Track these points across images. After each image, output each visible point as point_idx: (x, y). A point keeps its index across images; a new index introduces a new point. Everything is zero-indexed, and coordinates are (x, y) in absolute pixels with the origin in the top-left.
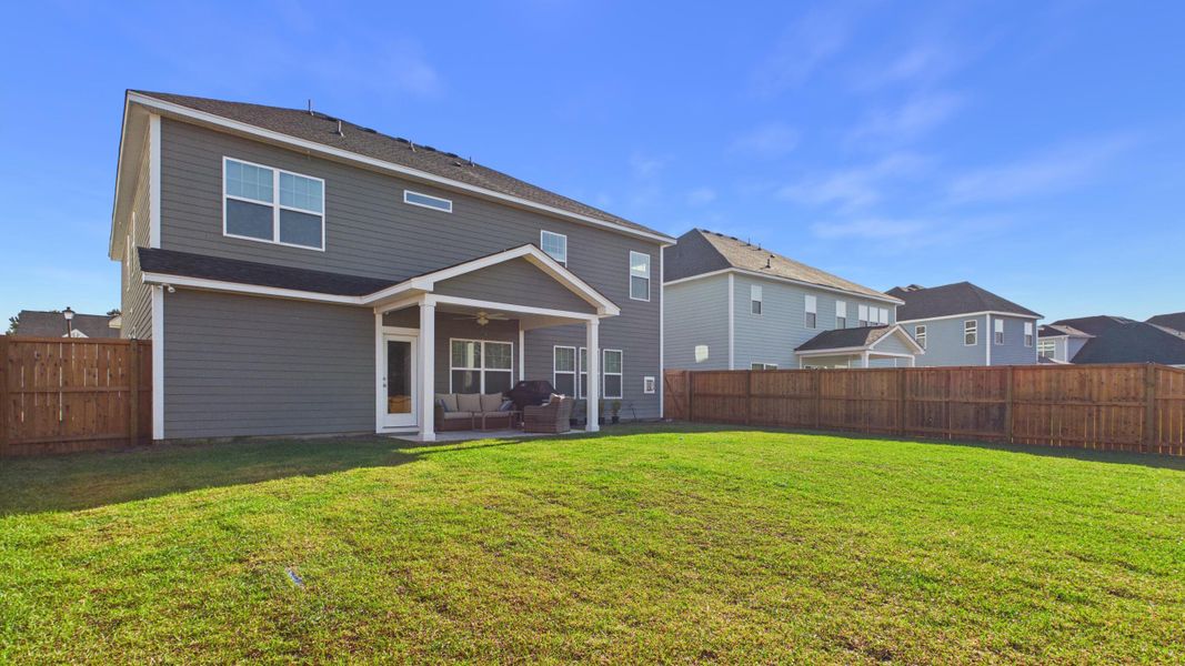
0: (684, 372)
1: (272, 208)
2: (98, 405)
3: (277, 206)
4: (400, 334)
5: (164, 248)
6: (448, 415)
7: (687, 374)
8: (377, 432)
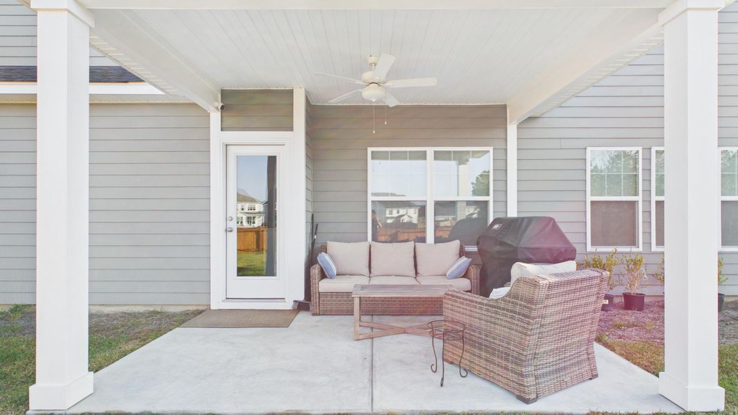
4: (259, 143)
8: (214, 307)
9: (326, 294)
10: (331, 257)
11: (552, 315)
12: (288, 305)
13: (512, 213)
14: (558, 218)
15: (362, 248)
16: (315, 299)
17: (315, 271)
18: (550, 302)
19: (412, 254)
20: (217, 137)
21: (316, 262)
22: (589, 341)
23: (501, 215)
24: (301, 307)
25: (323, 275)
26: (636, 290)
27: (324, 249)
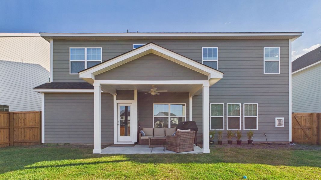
0: (312, 114)
1: (84, 62)
2: (33, 131)
3: (86, 61)
4: (124, 103)
5: (54, 81)
6: (142, 138)
7: (315, 116)
8: (114, 144)
9: (142, 140)
10: (144, 131)
11: (182, 138)
12: (133, 143)
13: (191, 120)
14: (196, 122)
15: (152, 129)
16: (140, 141)
17: (140, 134)
18: (181, 136)
19: (164, 131)
20: (115, 101)
21: (140, 132)
22: (192, 144)
23: (188, 121)
24: (136, 143)
25: (142, 136)
26: (220, 140)
27: (142, 129)
